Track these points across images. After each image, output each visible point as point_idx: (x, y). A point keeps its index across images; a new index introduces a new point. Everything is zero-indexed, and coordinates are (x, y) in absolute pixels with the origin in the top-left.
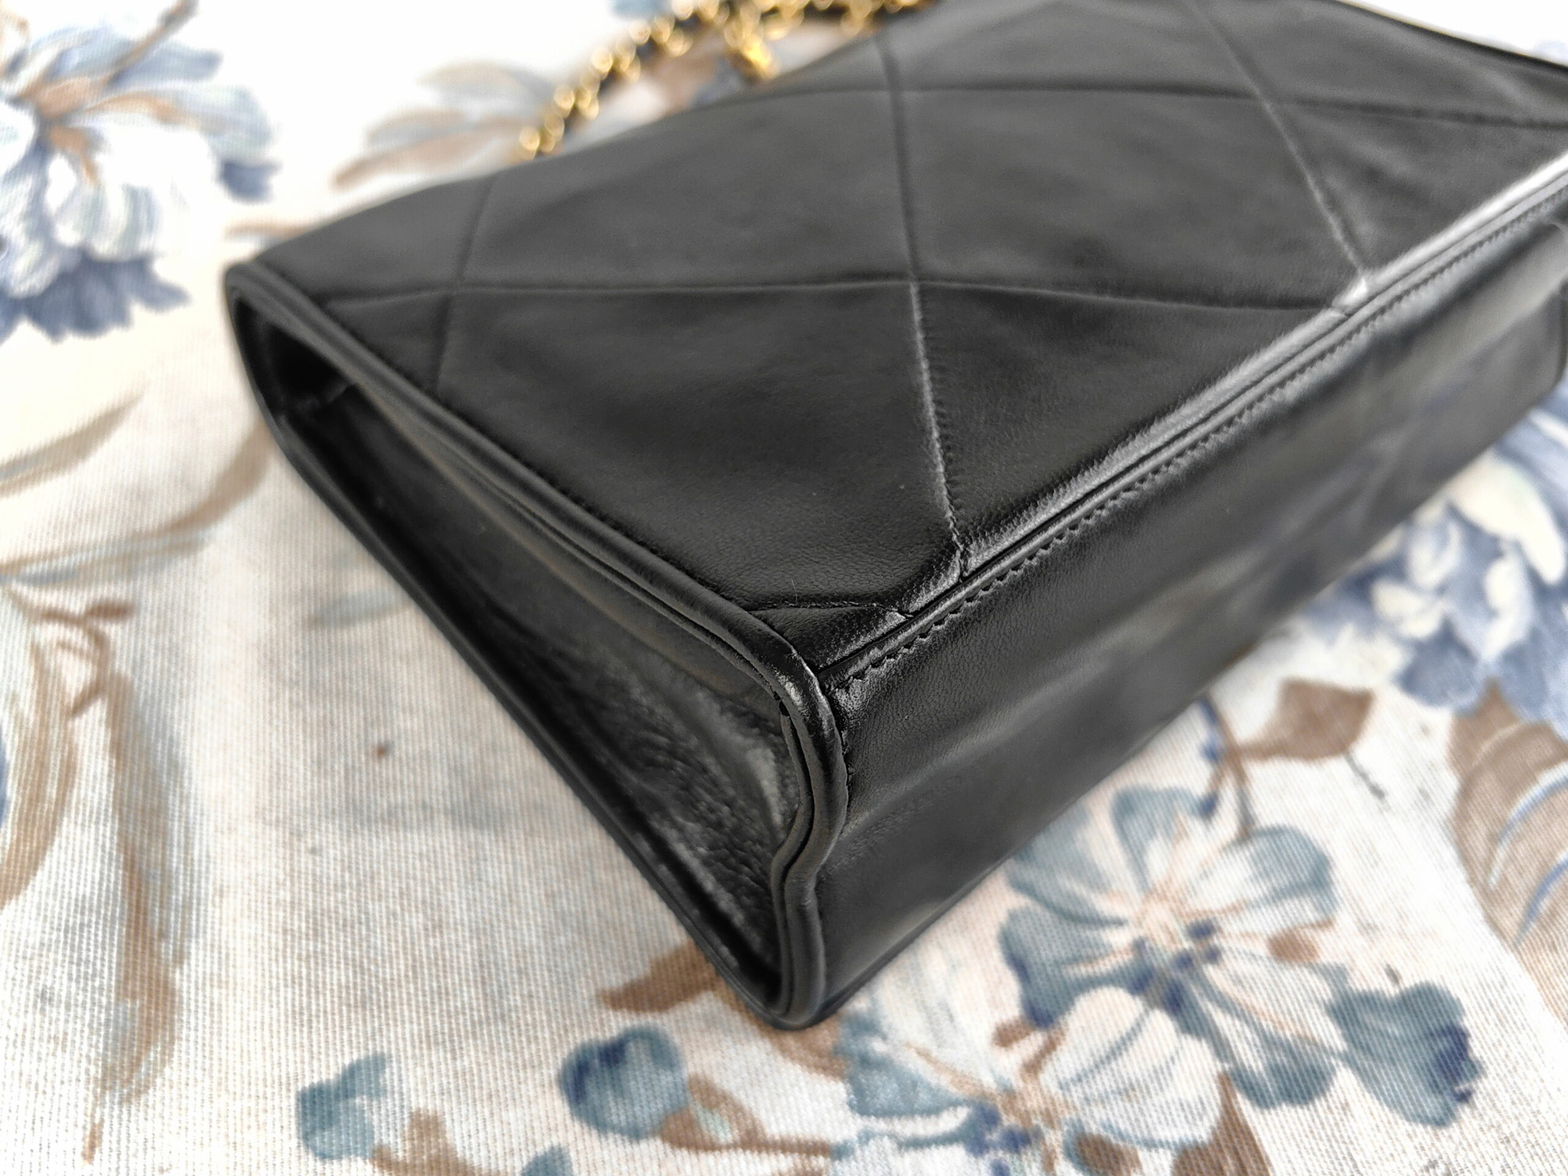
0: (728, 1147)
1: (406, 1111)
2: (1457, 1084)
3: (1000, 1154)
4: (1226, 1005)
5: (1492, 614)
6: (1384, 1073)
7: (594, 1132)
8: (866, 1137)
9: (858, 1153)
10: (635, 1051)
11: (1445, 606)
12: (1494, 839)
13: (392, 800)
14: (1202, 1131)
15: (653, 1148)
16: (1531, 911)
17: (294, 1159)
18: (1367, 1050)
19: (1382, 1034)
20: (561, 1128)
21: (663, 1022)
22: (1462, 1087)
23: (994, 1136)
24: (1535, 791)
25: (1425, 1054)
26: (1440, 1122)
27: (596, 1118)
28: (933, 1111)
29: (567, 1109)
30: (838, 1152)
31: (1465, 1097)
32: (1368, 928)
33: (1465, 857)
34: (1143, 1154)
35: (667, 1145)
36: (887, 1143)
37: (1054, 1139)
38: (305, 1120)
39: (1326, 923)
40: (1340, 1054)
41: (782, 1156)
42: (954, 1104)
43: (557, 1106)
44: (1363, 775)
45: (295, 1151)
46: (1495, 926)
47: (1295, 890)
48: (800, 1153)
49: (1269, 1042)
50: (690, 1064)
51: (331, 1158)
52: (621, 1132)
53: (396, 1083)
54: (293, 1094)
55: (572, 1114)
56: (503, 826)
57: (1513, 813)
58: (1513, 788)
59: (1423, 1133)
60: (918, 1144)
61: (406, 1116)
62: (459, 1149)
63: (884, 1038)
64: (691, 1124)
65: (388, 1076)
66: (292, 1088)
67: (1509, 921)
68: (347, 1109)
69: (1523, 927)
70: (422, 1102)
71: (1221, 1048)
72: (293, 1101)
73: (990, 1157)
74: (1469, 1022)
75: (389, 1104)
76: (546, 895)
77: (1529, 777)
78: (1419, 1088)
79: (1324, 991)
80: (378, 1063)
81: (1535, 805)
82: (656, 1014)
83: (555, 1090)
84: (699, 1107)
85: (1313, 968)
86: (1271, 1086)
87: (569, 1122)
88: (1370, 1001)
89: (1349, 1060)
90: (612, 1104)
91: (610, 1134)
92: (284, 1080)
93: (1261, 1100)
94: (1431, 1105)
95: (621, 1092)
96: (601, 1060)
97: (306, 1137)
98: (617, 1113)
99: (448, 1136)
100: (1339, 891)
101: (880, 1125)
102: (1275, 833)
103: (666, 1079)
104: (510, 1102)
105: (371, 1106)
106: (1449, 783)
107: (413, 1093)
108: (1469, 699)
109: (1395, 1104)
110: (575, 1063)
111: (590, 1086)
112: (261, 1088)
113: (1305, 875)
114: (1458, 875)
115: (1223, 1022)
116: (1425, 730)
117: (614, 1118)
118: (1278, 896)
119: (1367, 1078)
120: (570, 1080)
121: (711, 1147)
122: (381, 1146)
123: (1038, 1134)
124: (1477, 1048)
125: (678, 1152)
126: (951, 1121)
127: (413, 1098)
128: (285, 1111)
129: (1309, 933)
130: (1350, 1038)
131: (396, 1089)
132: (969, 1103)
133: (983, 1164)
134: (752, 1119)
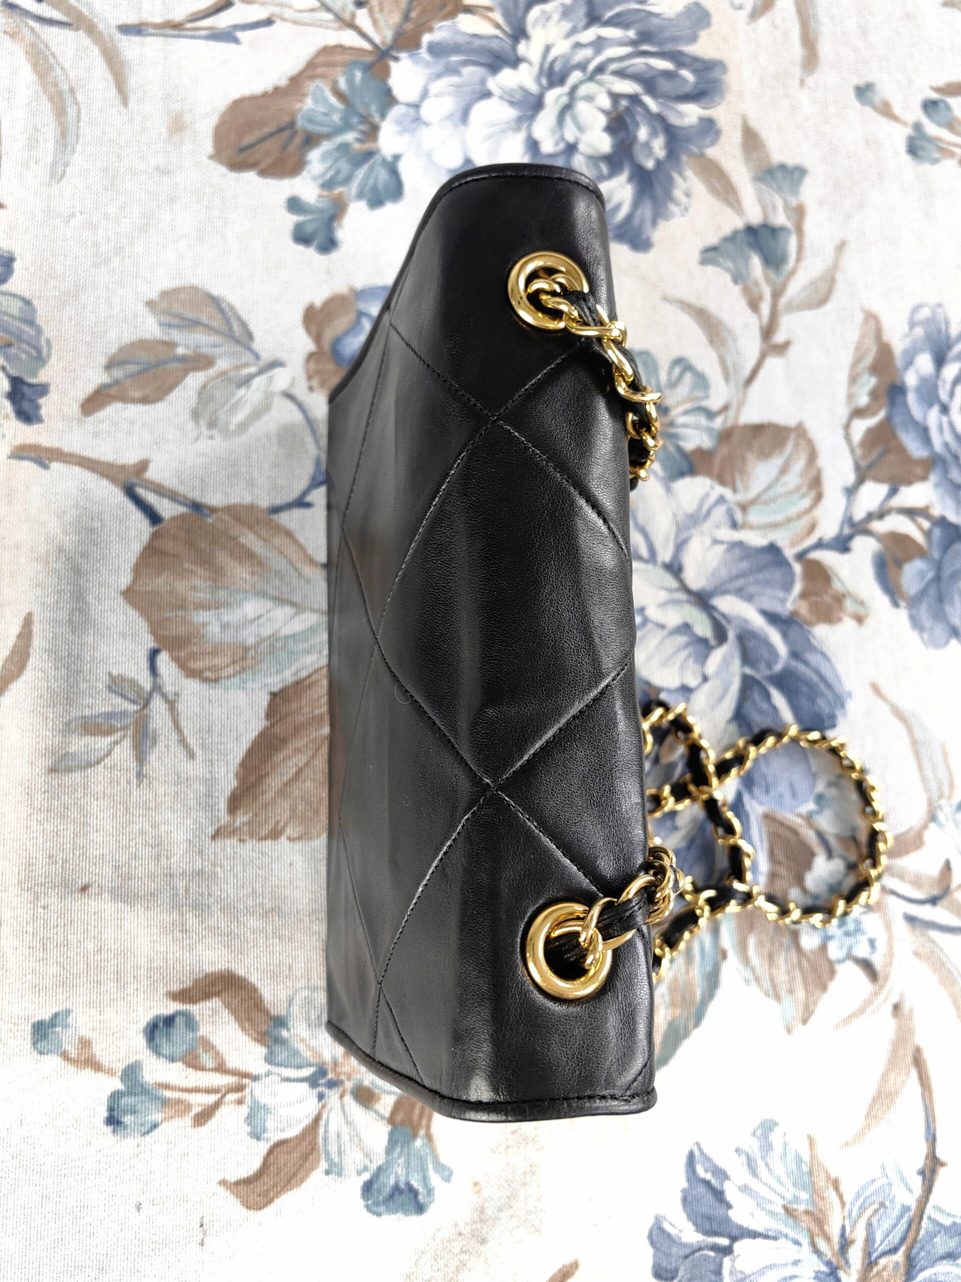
0: (209, 1070)
1: (77, 1036)
3: (323, 1088)
7: (155, 1056)
8: (268, 1074)
9: (263, 1080)
10: (179, 1020)
13: (84, 881)
15: (179, 1065)
17: (29, 1053)
20: (141, 1053)
21: (194, 1009)
23: (322, 1081)
27: (157, 1049)
28: (300, 1067)
29: (145, 1045)
30: (255, 1078)
35: (184, 1066)
36: (277, 1078)
37: (349, 1085)
38: (34, 1037)
41: (231, 1077)
42: (310, 1065)
43: (141, 1041)
45: (29, 1051)
48: (239, 1076)
50: (201, 1030)
51: (44, 1054)
52: (166, 1058)
53: (74, 1023)
54: (30, 1025)
55: (147, 1047)
56: (134, 904)
60: (287, 1080)
61: (77, 1038)
62: (97, 1057)
63: (288, 1030)
64: (197, 1057)
65: (70, 1020)
66: (30, 1021)
68: (52, 1033)
70: (85, 1033)
72: (30, 1027)
73: (320, 1089)
75: (70, 1031)
80: (68, 1012)
82: (192, 1005)
83: (142, 1035)
84: (201, 1050)
87: (145, 1049)
90: (164, 1044)
91: (161, 1058)
92: (26, 1018)
95: (169, 1039)
96: (164, 1023)
97: (34, 1044)
98: (166, 1049)
99: (94, 1049)
101: (275, 1069)
103: (190, 1036)
104: (122, 1038)
105: (62, 1032)
107: (81, 1029)
110: (152, 1023)
111: (157, 1034)
112: (16, 1020)
117: (164, 1050)
120: (148, 1031)
121: (202, 1069)
122: (65, 1051)
123: (342, 1082)
125: (188, 1069)
126: (307, 1072)
127: (81, 1031)
128: (26, 1032)
131: (74, 1026)
132: (316, 1065)
133: (315, 1092)
134: (222, 1060)
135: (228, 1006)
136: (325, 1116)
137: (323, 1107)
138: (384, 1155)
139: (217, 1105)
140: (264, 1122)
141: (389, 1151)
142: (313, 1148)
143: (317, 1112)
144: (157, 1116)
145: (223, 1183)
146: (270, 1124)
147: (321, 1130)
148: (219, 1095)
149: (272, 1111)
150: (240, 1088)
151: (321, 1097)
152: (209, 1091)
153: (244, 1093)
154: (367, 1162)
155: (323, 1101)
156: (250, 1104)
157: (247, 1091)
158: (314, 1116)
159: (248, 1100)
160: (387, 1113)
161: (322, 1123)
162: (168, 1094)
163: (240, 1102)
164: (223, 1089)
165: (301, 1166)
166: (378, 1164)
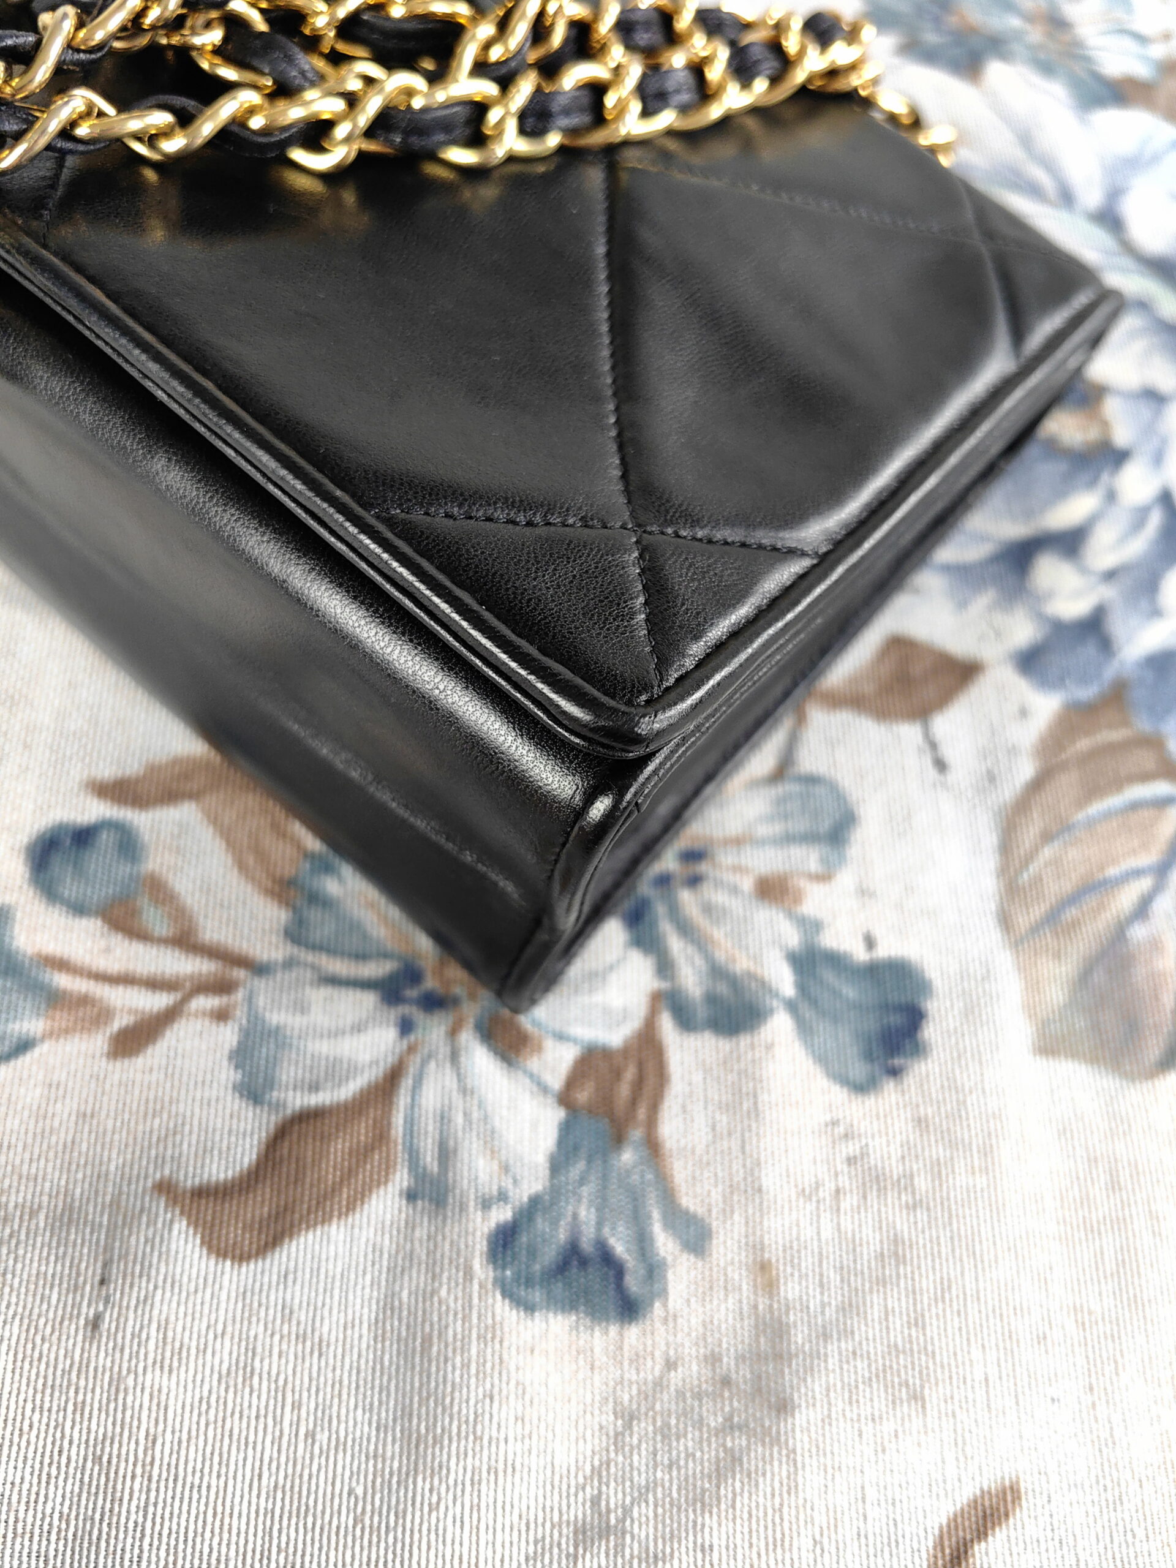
0: (159, 941)
2: (892, 1056)
3: (413, 1009)
4: (686, 929)
5: (1156, 613)
6: (824, 1030)
7: (43, 901)
8: (289, 964)
9: (279, 975)
10: (105, 838)
11: (1107, 593)
12: (1047, 837)
14: (615, 1037)
15: (92, 925)
16: (1052, 918)
18: (814, 1002)
19: (836, 993)
20: (14, 889)
21: (141, 820)
22: (897, 1062)
23: (412, 993)
24: (1115, 801)
25: (871, 1024)
26: (862, 1087)
27: (50, 887)
28: (361, 956)
29: (27, 877)
30: (259, 969)
31: (895, 1073)
32: (864, 892)
33: (1005, 848)
34: (549, 1044)
35: (105, 927)
36: (309, 973)
37: (471, 1009)
39: (825, 877)
40: (784, 999)
41: (206, 960)
42: (385, 955)
43: (19, 870)
44: (933, 745)
46: (1005, 921)
47: (809, 838)
48: (224, 961)
49: (717, 972)
50: (151, 861)
52: (69, 905)
55: (30, 879)
57: (1080, 816)
58: (1092, 791)
59: (838, 1094)
60: (333, 981)
63: (342, 882)
64: (134, 913)
67: (1023, 921)
69: (1035, 929)
71: (665, 967)
74: (933, 1007)
76: (70, 683)
77: (1118, 784)
78: (852, 1052)
79: (793, 938)
81: (1108, 815)
82: (137, 812)
83: (22, 856)
84: (145, 902)
85: (790, 915)
86: (702, 1013)
87: (25, 886)
88: (836, 961)
89: (792, 1007)
90: (68, 880)
91: (57, 906)
93: (686, 1021)
94: (858, 1070)
95: (79, 870)
96: (73, 839)
98: (70, 888)
100: (854, 850)
101: (310, 957)
102: (812, 780)
103: (124, 870)
106: (1025, 770)
108: (1086, 693)
109: (822, 1059)
110: (48, 836)
111: (55, 859)
113: (825, 825)
114: (990, 862)
115: (676, 945)
116: (1023, 713)
117: (66, 893)
118: (788, 839)
119: (804, 1029)
120: (38, 851)
121: (145, 937)
123: (456, 999)
124: (930, 1032)
125: (113, 934)
126: (377, 969)
129: (803, 884)
130: (802, 987)
132: (399, 958)
133: (394, 1013)
134: (190, 921)
135: (214, 820)
136: (412, 1070)
137: (411, 1049)
138: (547, 1172)
139: (169, 1016)
140: (275, 1065)
141: (557, 1165)
142: (381, 1136)
143: (397, 1057)
144: (32, 1025)
145: (166, 1188)
146: (287, 1073)
147: (402, 1100)
148: (179, 996)
149: (295, 1042)
150: (222, 987)
151: (406, 1027)
152: (154, 984)
153: (233, 997)
154: (508, 1183)
155: (412, 1038)
156: (244, 1022)
157: (240, 995)
158: (389, 1065)
159: (241, 1013)
160: (556, 1081)
161: (407, 1083)
162: (63, 981)
163: (221, 1016)
164: (188, 984)
165: (349, 1174)
166: (533, 1191)
